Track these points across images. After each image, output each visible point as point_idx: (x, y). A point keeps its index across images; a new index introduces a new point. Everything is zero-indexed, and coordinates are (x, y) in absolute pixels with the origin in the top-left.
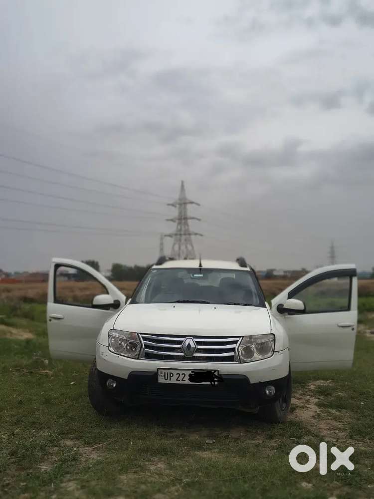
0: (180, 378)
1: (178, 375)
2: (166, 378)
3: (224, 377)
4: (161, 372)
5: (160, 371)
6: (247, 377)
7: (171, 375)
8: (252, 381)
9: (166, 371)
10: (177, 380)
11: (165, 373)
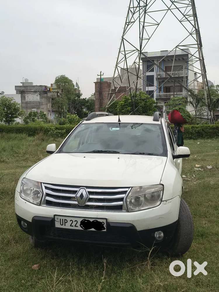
0: (74, 224)
1: (72, 222)
2: (62, 224)
3: (111, 225)
4: (58, 219)
5: (56, 217)
6: (133, 225)
7: (66, 222)
8: (139, 229)
9: (62, 218)
10: (71, 226)
11: (60, 219)
